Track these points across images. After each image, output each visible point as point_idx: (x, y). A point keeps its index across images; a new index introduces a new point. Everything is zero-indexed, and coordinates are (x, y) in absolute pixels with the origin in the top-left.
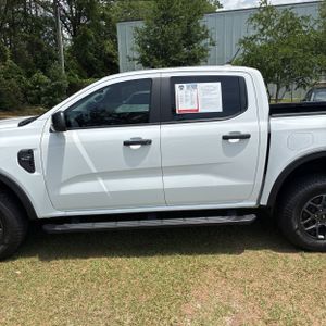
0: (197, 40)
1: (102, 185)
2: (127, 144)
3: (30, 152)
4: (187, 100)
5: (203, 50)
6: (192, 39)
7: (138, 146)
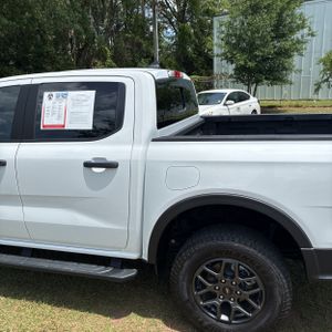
0: (292, 31)
5: (298, 42)
6: (286, 31)
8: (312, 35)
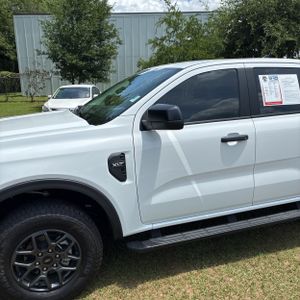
4: (271, 92)
7: (235, 143)
8: (119, 43)
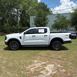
0: (46, 20)
1: (29, 41)
2: (33, 36)
3: (21, 37)
4: (40, 31)
8: (49, 21)
